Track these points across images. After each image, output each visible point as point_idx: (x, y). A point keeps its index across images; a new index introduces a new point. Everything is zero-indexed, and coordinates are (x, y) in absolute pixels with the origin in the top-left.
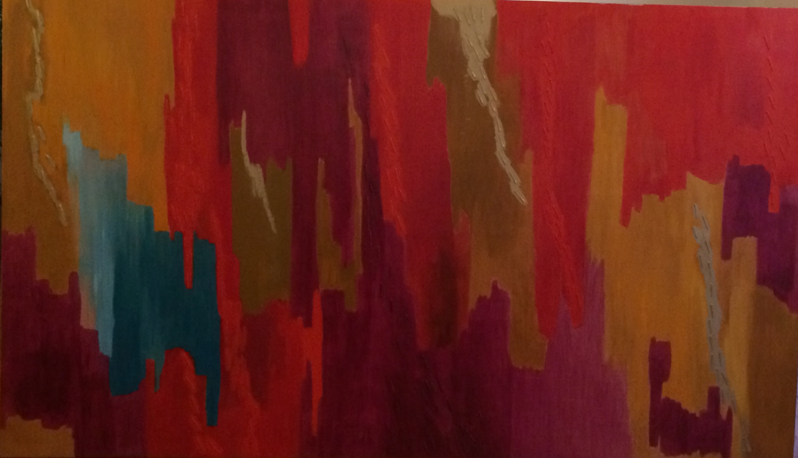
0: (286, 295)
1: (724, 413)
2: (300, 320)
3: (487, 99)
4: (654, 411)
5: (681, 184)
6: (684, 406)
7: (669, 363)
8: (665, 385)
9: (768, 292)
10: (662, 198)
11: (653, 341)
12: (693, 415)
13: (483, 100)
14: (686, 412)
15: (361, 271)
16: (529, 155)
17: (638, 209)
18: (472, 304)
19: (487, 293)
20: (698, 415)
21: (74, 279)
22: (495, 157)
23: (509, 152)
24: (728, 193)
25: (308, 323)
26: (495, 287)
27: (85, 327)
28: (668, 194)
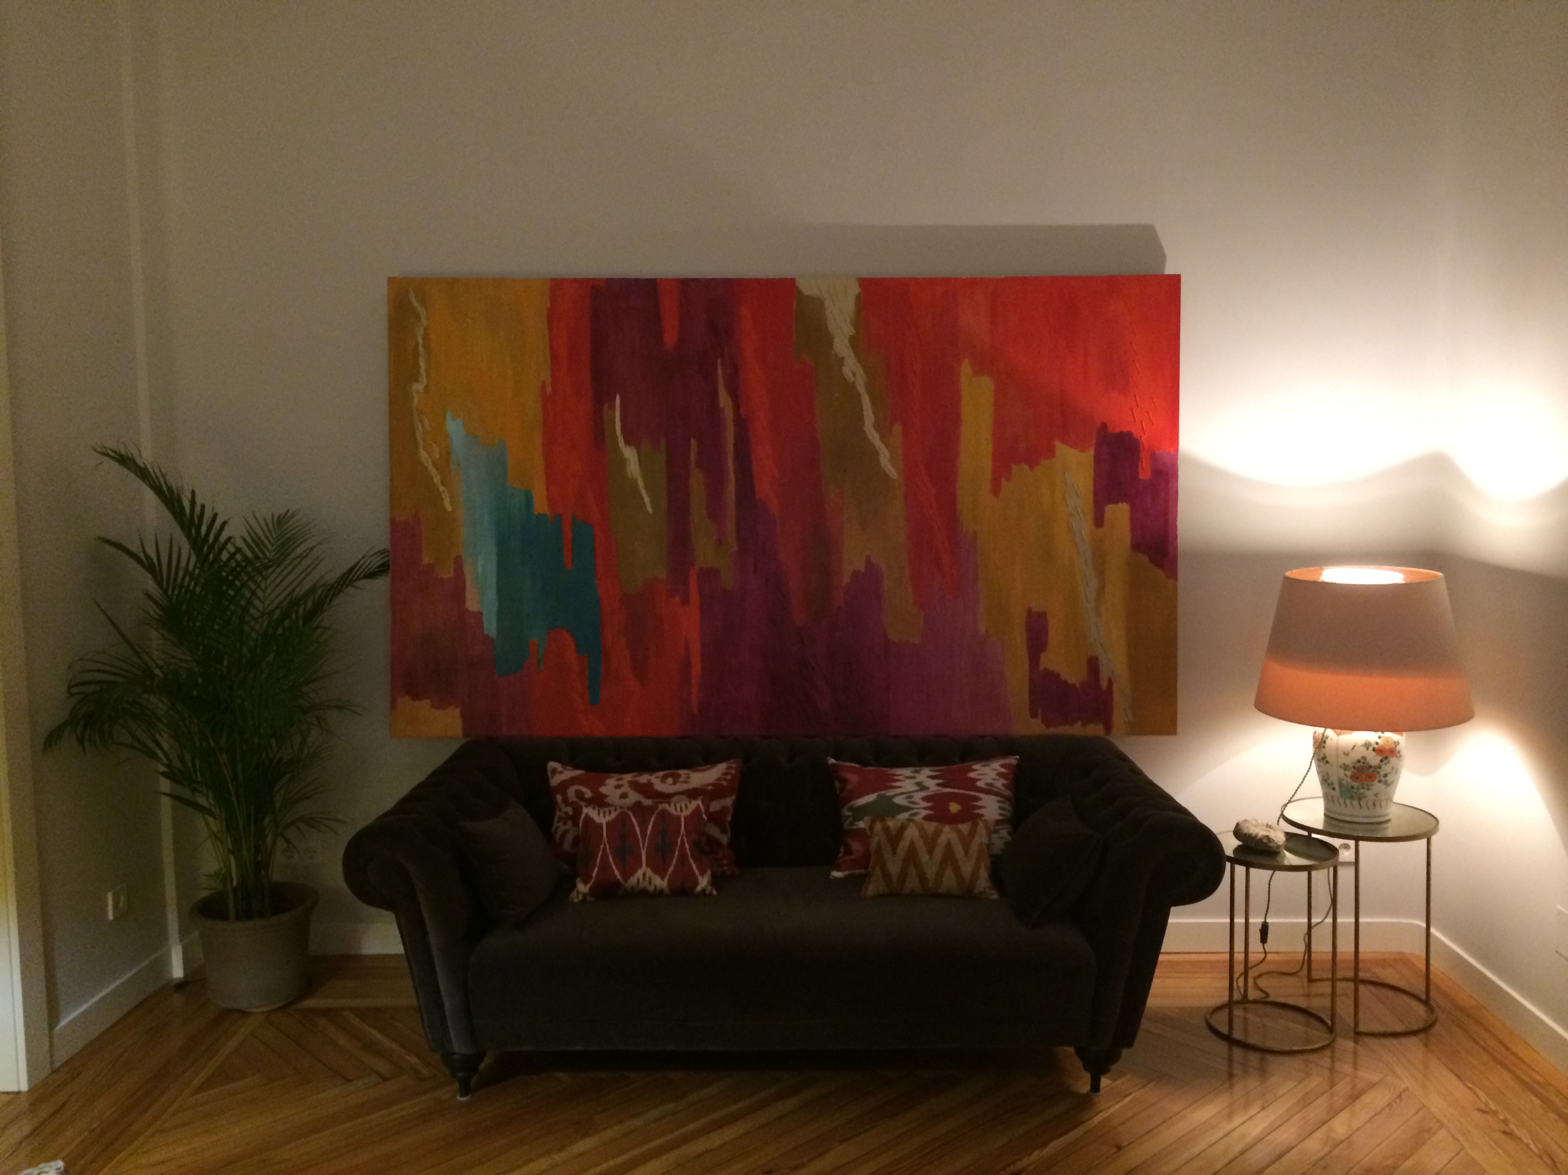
0: (662, 574)
1: (1104, 684)
2: (677, 599)
3: (854, 375)
4: (1032, 681)
5: (1051, 452)
6: (1064, 676)
7: (1046, 632)
8: (1043, 656)
9: (1144, 559)
10: (1031, 467)
11: (1029, 612)
12: (1074, 686)
13: (851, 378)
14: (1066, 682)
15: (735, 548)
16: (898, 428)
17: (1009, 479)
18: (846, 579)
19: (861, 566)
20: (1078, 686)
21: (458, 563)
22: (864, 432)
23: (877, 427)
24: (1097, 460)
25: (685, 601)
26: (868, 562)
27: (471, 609)
28: (1038, 463)
